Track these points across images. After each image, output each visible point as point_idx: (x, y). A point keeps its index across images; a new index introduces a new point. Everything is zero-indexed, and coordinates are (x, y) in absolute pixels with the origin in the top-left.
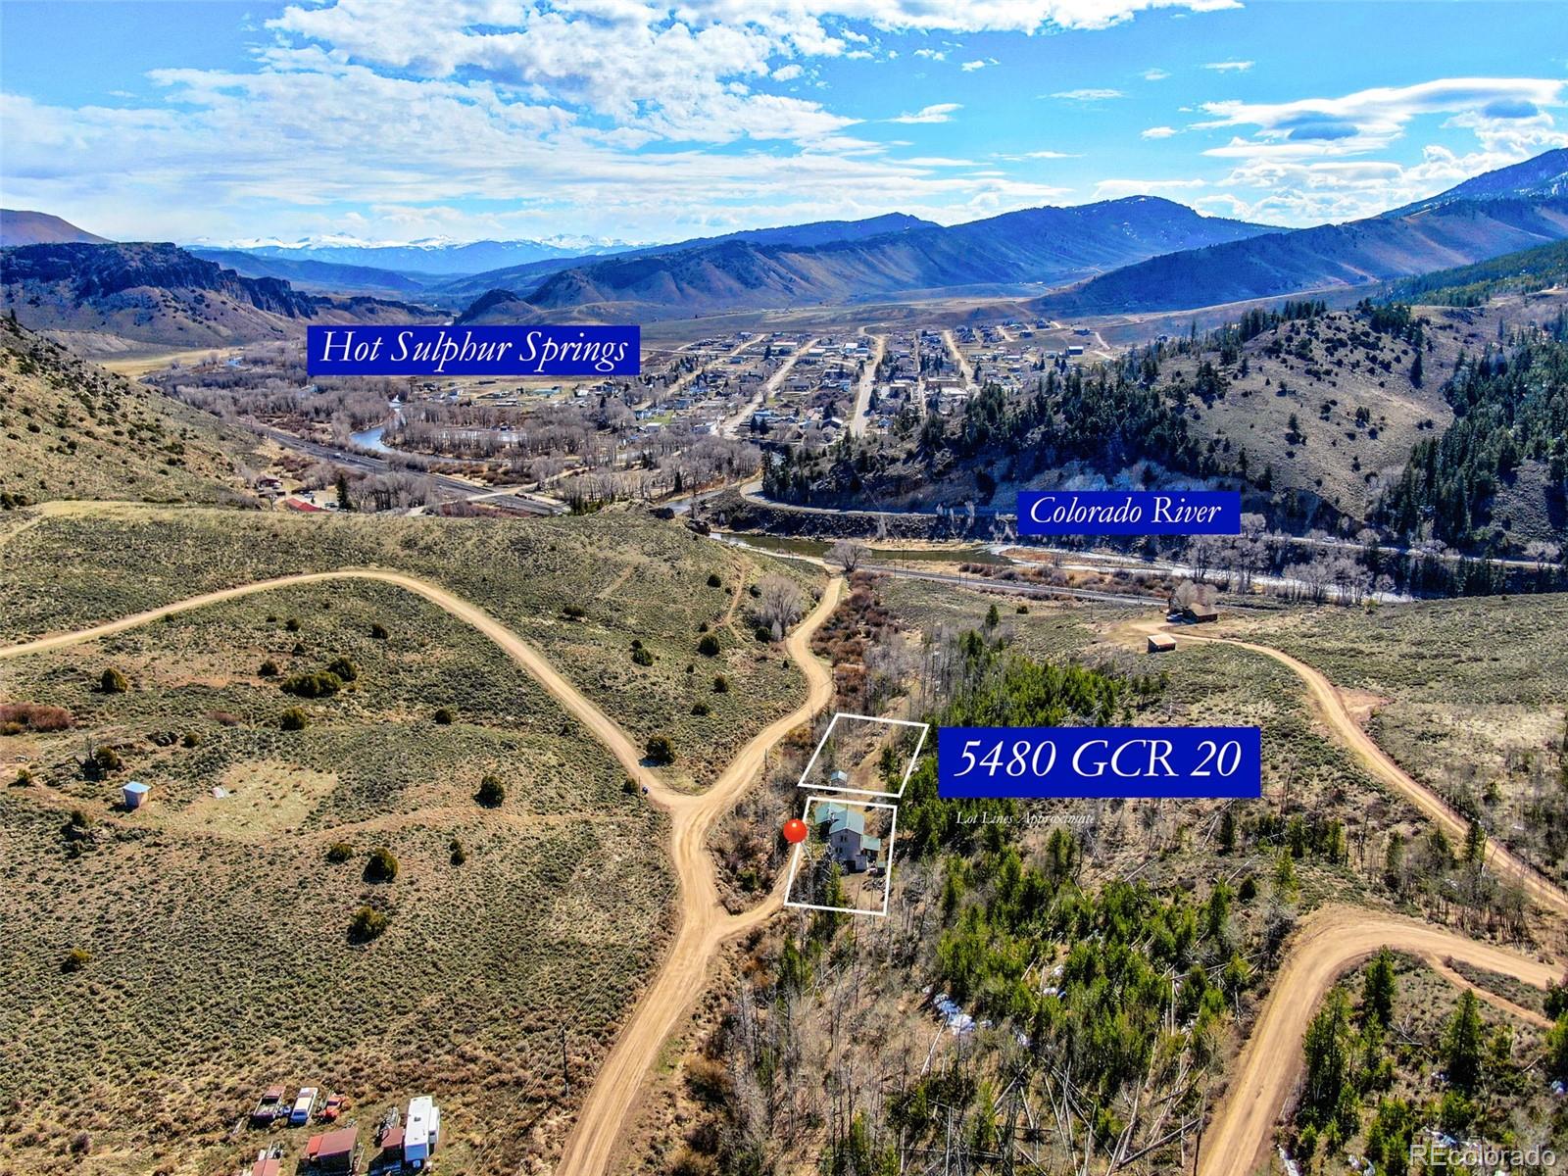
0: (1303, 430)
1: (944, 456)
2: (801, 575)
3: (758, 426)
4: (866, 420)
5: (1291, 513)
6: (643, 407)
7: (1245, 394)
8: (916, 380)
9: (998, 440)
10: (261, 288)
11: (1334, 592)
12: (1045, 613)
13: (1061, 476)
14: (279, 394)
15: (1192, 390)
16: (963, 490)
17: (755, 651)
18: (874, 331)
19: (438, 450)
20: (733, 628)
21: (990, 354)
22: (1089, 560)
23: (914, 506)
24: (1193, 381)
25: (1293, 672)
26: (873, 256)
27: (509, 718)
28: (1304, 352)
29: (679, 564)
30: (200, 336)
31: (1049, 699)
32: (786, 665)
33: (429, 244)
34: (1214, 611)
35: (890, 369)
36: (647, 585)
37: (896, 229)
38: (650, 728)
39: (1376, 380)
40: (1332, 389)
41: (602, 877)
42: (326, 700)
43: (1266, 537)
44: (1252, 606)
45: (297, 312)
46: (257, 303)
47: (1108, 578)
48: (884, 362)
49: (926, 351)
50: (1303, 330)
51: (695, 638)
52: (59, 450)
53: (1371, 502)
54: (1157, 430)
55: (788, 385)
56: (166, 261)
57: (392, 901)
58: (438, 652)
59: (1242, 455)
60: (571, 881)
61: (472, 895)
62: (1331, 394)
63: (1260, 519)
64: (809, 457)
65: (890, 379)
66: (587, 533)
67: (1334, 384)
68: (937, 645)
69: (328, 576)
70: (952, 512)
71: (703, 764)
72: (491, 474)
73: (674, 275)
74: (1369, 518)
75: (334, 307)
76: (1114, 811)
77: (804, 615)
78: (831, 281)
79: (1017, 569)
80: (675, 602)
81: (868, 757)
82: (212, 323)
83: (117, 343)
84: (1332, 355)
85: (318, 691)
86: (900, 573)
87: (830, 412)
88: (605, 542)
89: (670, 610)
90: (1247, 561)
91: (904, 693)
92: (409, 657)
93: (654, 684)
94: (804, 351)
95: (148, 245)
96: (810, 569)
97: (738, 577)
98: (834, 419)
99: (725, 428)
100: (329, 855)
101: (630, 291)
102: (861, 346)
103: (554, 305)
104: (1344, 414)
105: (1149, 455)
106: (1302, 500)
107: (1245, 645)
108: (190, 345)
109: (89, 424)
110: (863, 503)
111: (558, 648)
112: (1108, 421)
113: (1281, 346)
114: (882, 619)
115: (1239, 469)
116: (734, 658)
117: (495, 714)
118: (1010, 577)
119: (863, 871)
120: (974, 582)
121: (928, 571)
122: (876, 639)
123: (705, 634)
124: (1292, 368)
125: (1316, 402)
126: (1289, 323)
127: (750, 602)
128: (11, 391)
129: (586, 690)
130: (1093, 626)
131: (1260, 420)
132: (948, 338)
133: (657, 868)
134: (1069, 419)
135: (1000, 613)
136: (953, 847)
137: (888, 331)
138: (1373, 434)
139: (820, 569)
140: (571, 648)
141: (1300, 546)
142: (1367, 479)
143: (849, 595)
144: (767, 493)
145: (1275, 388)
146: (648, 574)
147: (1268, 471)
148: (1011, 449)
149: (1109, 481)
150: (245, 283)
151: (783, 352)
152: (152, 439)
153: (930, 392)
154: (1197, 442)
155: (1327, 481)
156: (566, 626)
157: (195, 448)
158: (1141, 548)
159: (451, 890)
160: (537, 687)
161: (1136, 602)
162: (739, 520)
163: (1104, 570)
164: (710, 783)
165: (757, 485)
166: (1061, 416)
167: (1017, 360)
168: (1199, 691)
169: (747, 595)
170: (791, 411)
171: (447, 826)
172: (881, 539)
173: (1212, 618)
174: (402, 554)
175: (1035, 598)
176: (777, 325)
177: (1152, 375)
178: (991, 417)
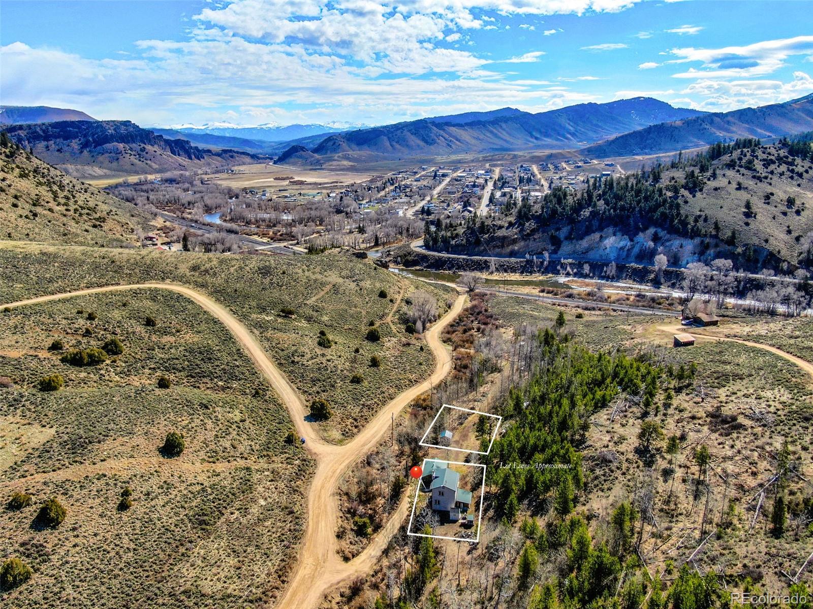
0: (754, 209)
1: (530, 225)
2: (441, 293)
3: (426, 212)
4: (487, 209)
5: (748, 260)
6: (364, 202)
7: (716, 189)
8: (516, 189)
9: (564, 215)
10: (175, 145)
11: (781, 309)
12: (594, 318)
13: (601, 237)
14: (171, 194)
15: (683, 187)
16: (541, 245)
17: (403, 339)
18: (495, 166)
19: (248, 223)
20: (391, 324)
21: (558, 176)
22: (619, 287)
23: (512, 254)
24: (683, 182)
25: (795, 365)
26: (495, 128)
27: (220, 383)
28: (750, 166)
29: (362, 284)
30: (142, 168)
31: (604, 379)
32: (422, 349)
33: (268, 126)
34: (716, 318)
35: (502, 183)
36: (340, 296)
37: (508, 115)
38: (318, 392)
39: (794, 183)
40: (769, 187)
41: (244, 521)
42: (89, 369)
43: (733, 274)
44: (727, 316)
45: (193, 157)
46: (173, 152)
47: (632, 298)
48: (499, 180)
49: (522, 175)
50: (748, 154)
51: (364, 329)
52: (27, 217)
53: (801, 253)
54: (661, 209)
55: (445, 191)
56: (127, 130)
57: (49, 547)
58: (187, 337)
59: (716, 224)
60: (219, 523)
61: (126, 540)
62: (769, 189)
63: (729, 263)
64: (451, 225)
65: (502, 187)
66: (308, 264)
67: (770, 184)
68: (523, 338)
69: (135, 286)
70: (535, 257)
71: (351, 420)
72: (273, 236)
73: (389, 138)
74: (800, 262)
75: (213, 155)
76: (665, 481)
77: (439, 316)
78: (473, 141)
79: (575, 292)
80: (356, 307)
81: (470, 418)
82: (149, 162)
83: (98, 171)
84: (767, 168)
85: (85, 361)
86: (502, 293)
87: (466, 204)
88: (318, 269)
89: (352, 312)
90: (722, 288)
91: (499, 370)
92: (166, 339)
93: (329, 361)
94: (455, 175)
95: (118, 122)
96: (446, 289)
97: (399, 292)
98: (469, 208)
99: (407, 212)
100: (10, 504)
101: (366, 147)
102: (487, 172)
103: (326, 153)
104: (779, 201)
105: (656, 224)
106: (755, 251)
107: (746, 343)
108: (137, 173)
109: (52, 205)
110: (482, 252)
111: (269, 335)
112: (631, 204)
113: (736, 163)
114: (488, 320)
115: (714, 233)
116: (389, 344)
117: (212, 380)
118: (570, 296)
119: (455, 521)
120: (548, 299)
121: (519, 292)
122: (483, 332)
123: (371, 327)
124: (743, 175)
125: (761, 194)
126: (739, 150)
127: (405, 308)
128: (10, 186)
129: (280, 364)
130: (630, 327)
131: (727, 204)
132: (535, 169)
133: (291, 512)
134: (607, 203)
135: (566, 317)
136: (530, 504)
137: (502, 165)
138: (798, 213)
139: (453, 290)
140: (279, 334)
141: (755, 280)
142: (798, 239)
143: (469, 305)
144: (427, 246)
145: (734, 185)
146: (341, 290)
147: (734, 233)
148: (571, 221)
149: (631, 240)
150: (167, 142)
151: (444, 175)
152: (88, 214)
153: (524, 195)
154: (687, 216)
155: (771, 240)
156: (280, 320)
157: (114, 220)
158: (651, 281)
159: (108, 535)
160: (248, 360)
161: (651, 312)
162: (409, 261)
163: (628, 293)
164: (353, 435)
165: (420, 242)
166: (602, 202)
167: (573, 179)
168: (722, 379)
169: (403, 304)
170: (445, 205)
171: (125, 476)
172: (492, 273)
173: (714, 323)
174: (188, 274)
175: (586, 309)
176: (442, 163)
177: (657, 178)
178: (559, 202)
